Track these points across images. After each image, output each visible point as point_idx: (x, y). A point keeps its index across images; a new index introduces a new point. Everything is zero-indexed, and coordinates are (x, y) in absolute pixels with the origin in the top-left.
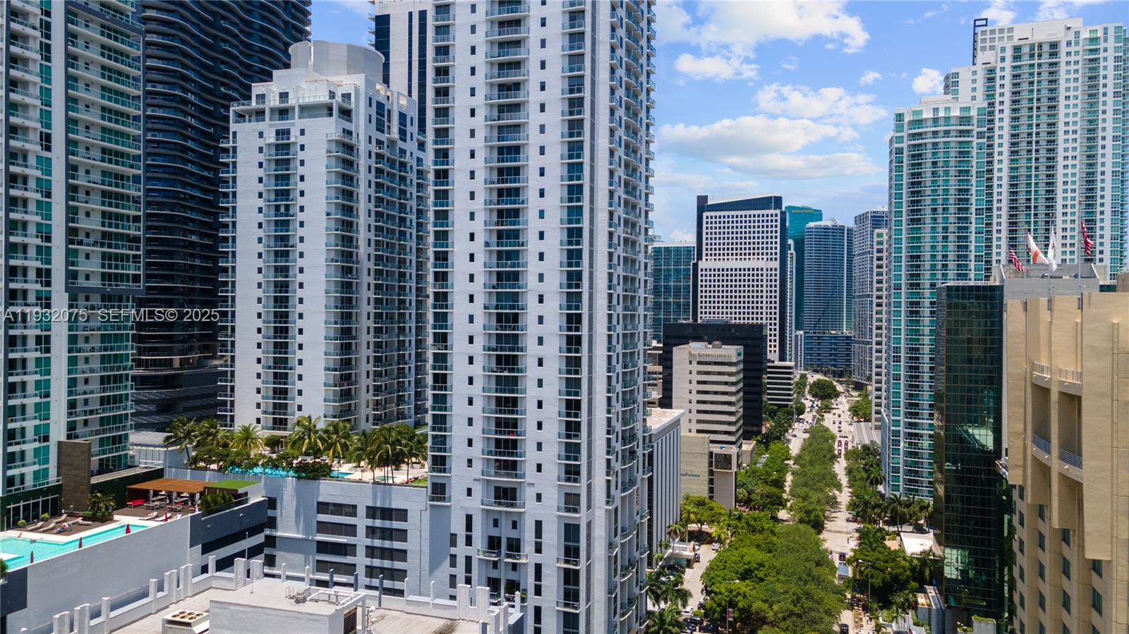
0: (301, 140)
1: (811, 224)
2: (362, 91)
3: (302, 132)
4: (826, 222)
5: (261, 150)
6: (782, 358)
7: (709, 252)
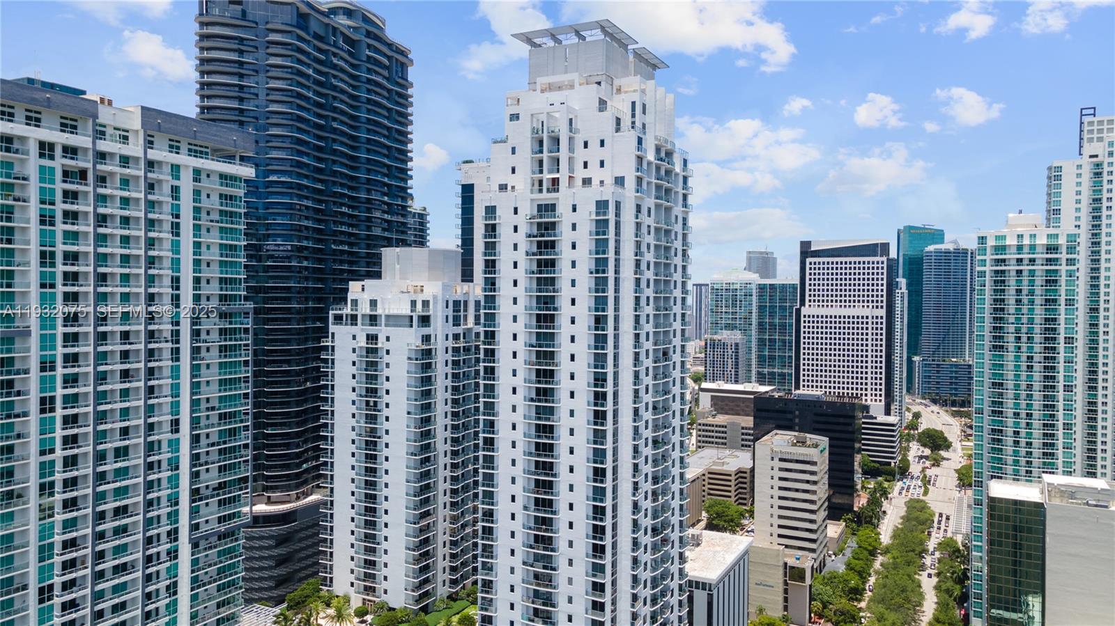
0: (387, 346)
1: (931, 248)
2: (440, 298)
3: (388, 339)
4: (947, 246)
5: (354, 350)
6: (888, 412)
7: (812, 298)
